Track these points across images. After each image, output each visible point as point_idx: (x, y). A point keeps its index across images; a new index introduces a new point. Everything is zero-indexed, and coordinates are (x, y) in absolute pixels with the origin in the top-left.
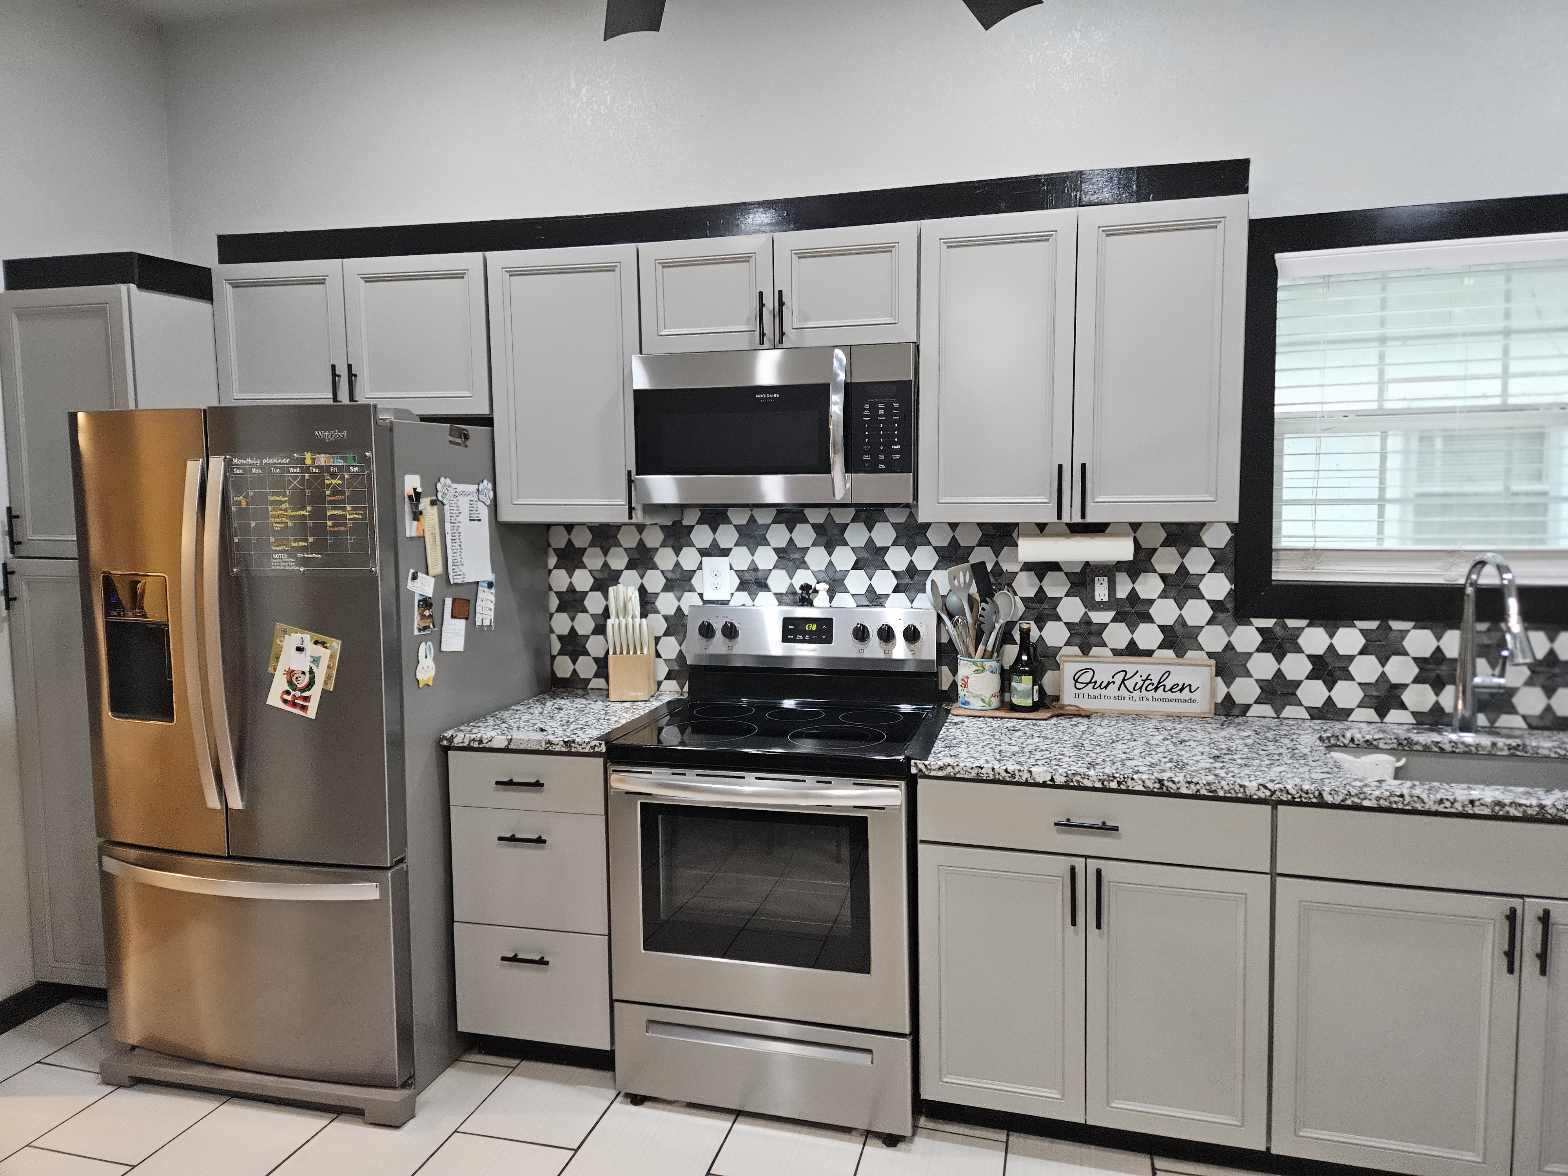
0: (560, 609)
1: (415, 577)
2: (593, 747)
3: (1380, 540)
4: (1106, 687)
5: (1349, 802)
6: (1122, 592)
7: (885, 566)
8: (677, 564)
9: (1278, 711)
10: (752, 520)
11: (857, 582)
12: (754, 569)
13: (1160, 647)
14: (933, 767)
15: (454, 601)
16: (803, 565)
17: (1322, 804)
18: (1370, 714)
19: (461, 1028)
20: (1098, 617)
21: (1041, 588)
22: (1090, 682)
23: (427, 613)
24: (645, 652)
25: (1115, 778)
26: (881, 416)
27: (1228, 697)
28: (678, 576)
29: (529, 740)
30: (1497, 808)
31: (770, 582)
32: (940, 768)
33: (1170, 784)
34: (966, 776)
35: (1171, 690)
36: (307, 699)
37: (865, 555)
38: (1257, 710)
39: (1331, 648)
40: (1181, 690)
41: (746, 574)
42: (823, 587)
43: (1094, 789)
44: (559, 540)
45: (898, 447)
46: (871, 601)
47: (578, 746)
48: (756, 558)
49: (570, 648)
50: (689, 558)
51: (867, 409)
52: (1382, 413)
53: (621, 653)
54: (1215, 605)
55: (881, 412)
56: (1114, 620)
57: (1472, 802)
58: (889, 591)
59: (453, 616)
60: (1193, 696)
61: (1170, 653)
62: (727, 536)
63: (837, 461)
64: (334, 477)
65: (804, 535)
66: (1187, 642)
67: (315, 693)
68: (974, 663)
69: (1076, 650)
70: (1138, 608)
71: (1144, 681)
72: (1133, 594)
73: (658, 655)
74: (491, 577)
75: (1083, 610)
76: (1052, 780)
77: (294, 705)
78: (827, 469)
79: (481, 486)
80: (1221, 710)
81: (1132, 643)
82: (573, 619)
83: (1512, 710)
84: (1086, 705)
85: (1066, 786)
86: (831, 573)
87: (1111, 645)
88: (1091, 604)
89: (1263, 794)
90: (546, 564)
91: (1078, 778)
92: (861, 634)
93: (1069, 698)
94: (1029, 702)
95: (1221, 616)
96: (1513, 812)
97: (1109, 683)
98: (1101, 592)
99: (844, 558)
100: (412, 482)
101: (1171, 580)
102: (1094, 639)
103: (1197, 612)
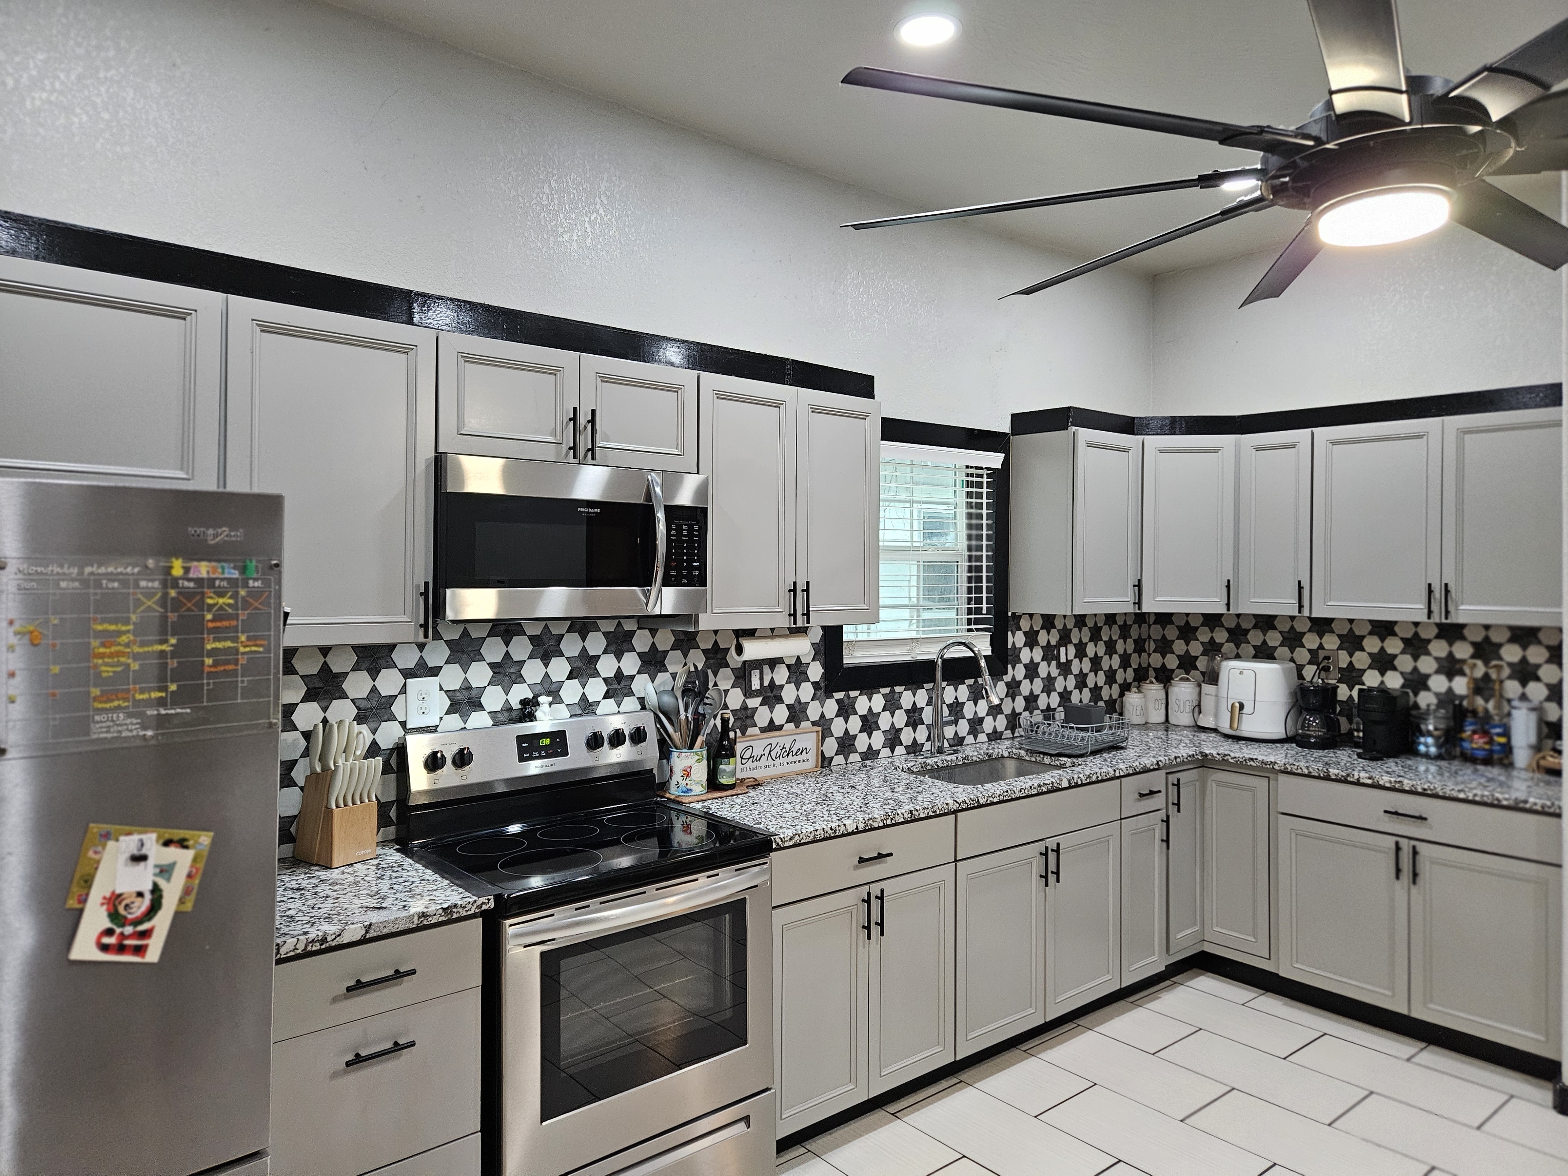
2: (480, 906)
4: (760, 759)
5: (989, 802)
6: (767, 681)
7: (597, 674)
8: (374, 690)
9: (846, 759)
11: (571, 691)
12: (467, 687)
13: (786, 722)
14: (786, 839)
16: (519, 679)
17: (980, 806)
18: (888, 751)
22: (750, 757)
24: (374, 798)
25: (889, 816)
26: (685, 536)
27: (823, 753)
28: (374, 703)
29: (397, 919)
31: (483, 700)
34: (807, 841)
35: (796, 754)
36: (146, 934)
37: (579, 664)
38: (836, 760)
39: (870, 709)
40: (801, 753)
41: (458, 694)
42: (546, 700)
43: (879, 828)
45: (697, 564)
46: (584, 710)
47: (461, 910)
48: (469, 675)
50: (389, 682)
51: (674, 529)
54: (816, 685)
55: (685, 533)
56: (761, 704)
57: (1030, 787)
58: (600, 698)
60: (807, 756)
61: (793, 726)
62: (436, 654)
63: (659, 574)
64: (221, 595)
65: (520, 648)
66: (801, 716)
67: (162, 923)
70: (775, 693)
71: (781, 750)
72: (772, 682)
75: (743, 698)
76: (857, 828)
77: (121, 949)
78: (645, 582)
80: (819, 764)
81: (771, 721)
84: (758, 774)
85: (865, 831)
86: (546, 686)
87: (759, 725)
88: (748, 693)
89: (956, 807)
91: (871, 822)
92: (595, 742)
93: (739, 772)
95: (819, 693)
97: (761, 756)
98: (755, 682)
99: (559, 668)
101: (793, 668)
102: (749, 722)
103: (806, 692)
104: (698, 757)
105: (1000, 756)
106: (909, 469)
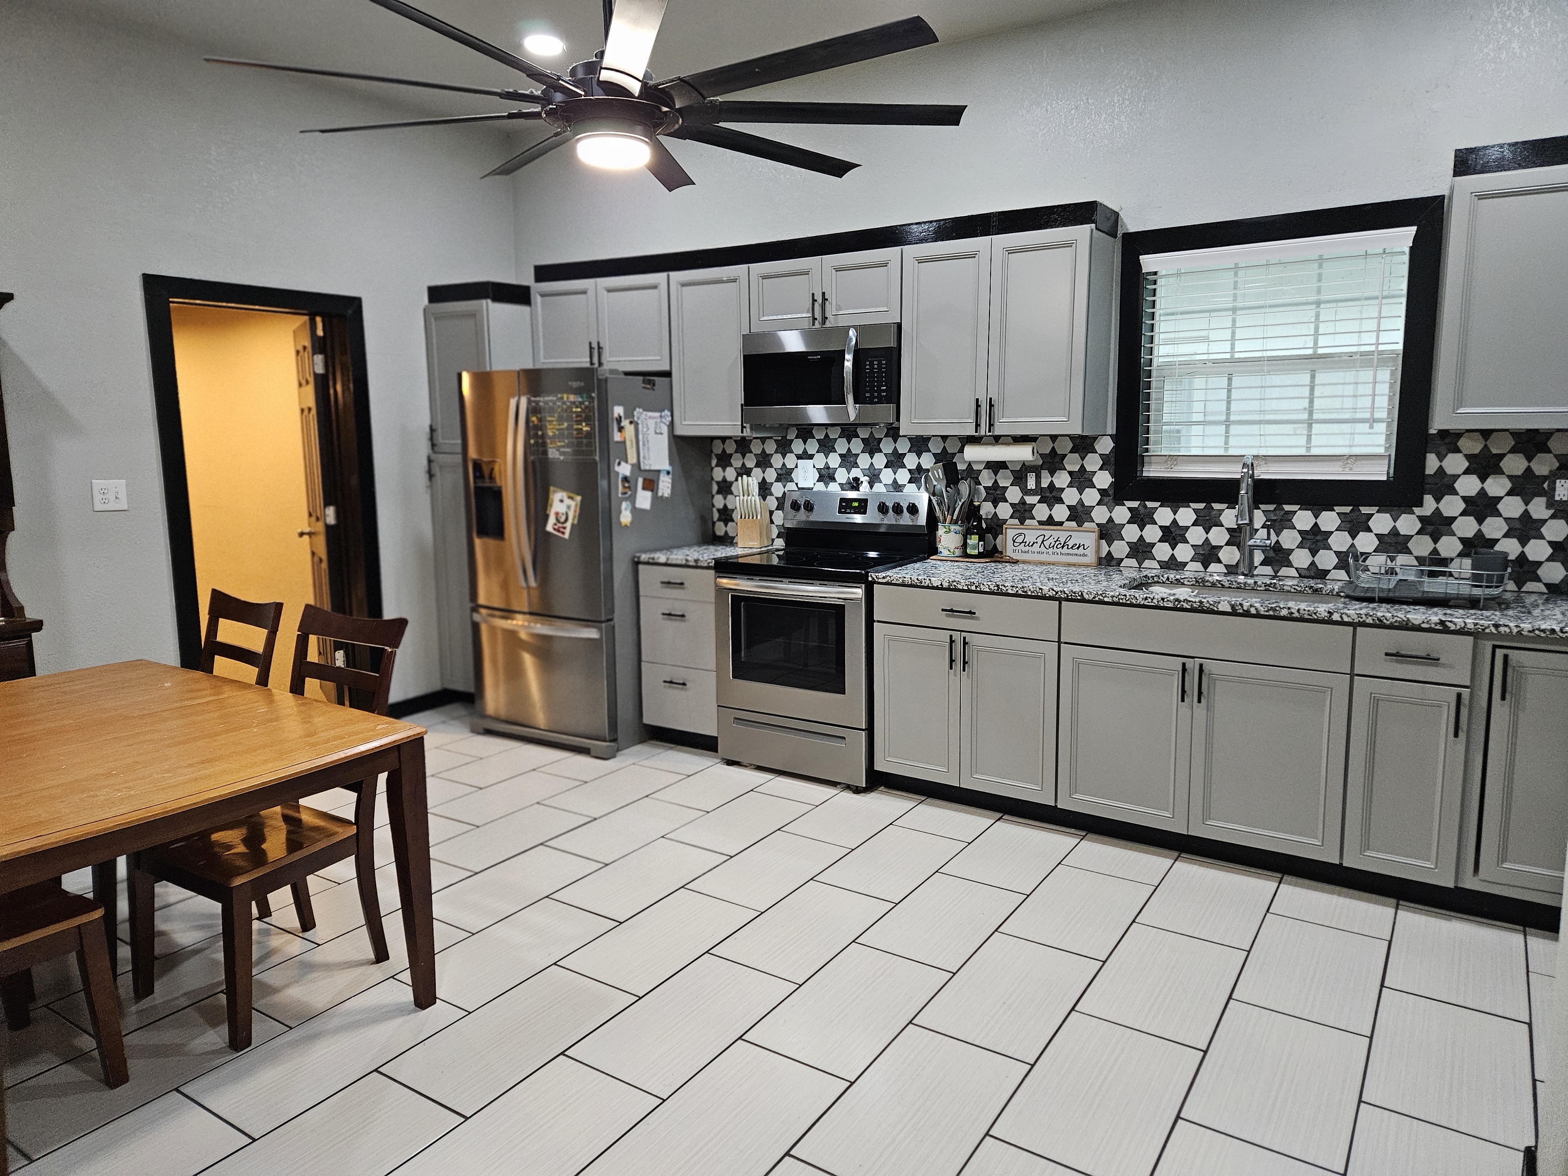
0: (718, 492)
1: (619, 464)
2: (709, 563)
3: (1226, 449)
4: (1032, 546)
5: (1097, 599)
6: (1045, 484)
7: (904, 466)
8: (784, 465)
9: (1140, 564)
10: (827, 436)
11: (887, 476)
12: (828, 467)
13: (1067, 520)
14: (880, 577)
15: (645, 480)
16: (856, 465)
18: (1198, 566)
19: (645, 722)
20: (1031, 500)
21: (996, 480)
22: (1023, 542)
23: (627, 485)
24: (759, 517)
25: (974, 583)
26: (876, 369)
27: (1109, 553)
28: (784, 472)
29: (677, 559)
30: (1177, 603)
31: (836, 476)
32: (884, 578)
33: (1003, 587)
34: (897, 582)
35: (1072, 548)
36: (564, 528)
37: (893, 458)
38: (1127, 562)
39: (1175, 521)
40: (1078, 548)
41: (823, 471)
42: (865, 479)
43: (963, 591)
44: (718, 448)
45: (885, 388)
46: (895, 489)
47: (701, 563)
48: (828, 460)
49: (723, 517)
50: (790, 461)
51: (867, 366)
52: (1233, 361)
53: (745, 518)
54: (1102, 492)
55: (876, 366)
56: (1039, 502)
57: (1163, 599)
58: (906, 482)
59: (643, 489)
60: (1086, 552)
61: (1074, 524)
62: (812, 447)
63: (850, 398)
64: (577, 407)
65: (857, 446)
66: (1084, 517)
67: (568, 525)
68: (947, 527)
69: (1016, 521)
70: (1054, 494)
71: (1056, 542)
72: (1052, 484)
73: (772, 522)
74: (668, 468)
75: (1021, 495)
76: (941, 585)
77: (559, 531)
78: (843, 402)
79: (663, 414)
80: (1104, 561)
81: (1051, 517)
82: (725, 498)
83: (1289, 565)
84: (1016, 556)
85: (948, 588)
86: (871, 471)
87: (1037, 518)
88: (1026, 492)
89: (1052, 593)
90: (710, 464)
91: (955, 583)
92: (883, 509)
93: (1010, 551)
94: (976, 552)
95: (1106, 499)
96: (1185, 605)
97: (1034, 543)
98: (1031, 484)
99: (880, 460)
100: (618, 410)
101: (1075, 475)
102: (1027, 515)
103: (1091, 497)
104: (947, 530)
105: (1335, 593)
106: (1316, 265)
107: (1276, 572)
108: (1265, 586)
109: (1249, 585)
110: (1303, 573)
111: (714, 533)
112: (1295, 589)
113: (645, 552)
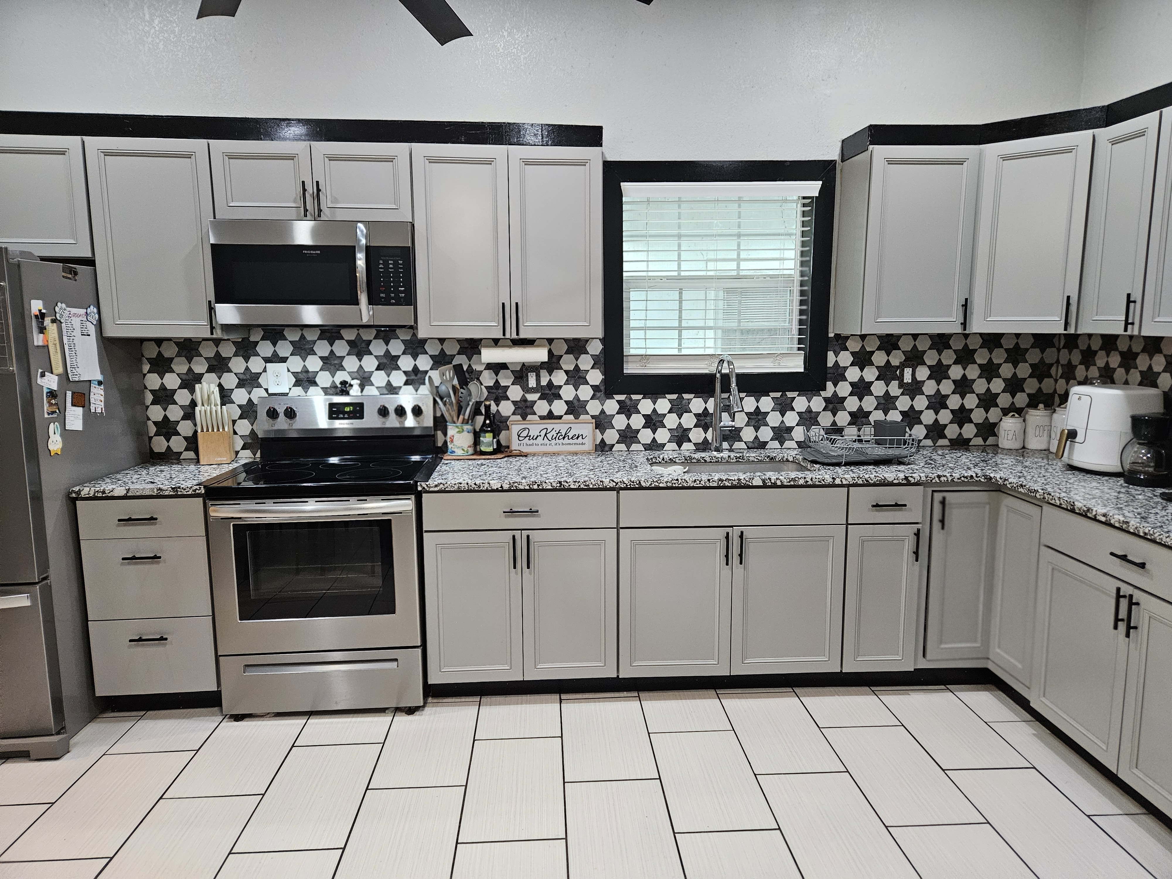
0: (153, 403)
1: (43, 375)
2: (195, 490)
3: (680, 350)
4: (536, 439)
5: (653, 485)
6: (544, 382)
7: (398, 368)
8: (247, 368)
9: (628, 447)
10: (303, 337)
11: (379, 378)
12: (306, 371)
13: (566, 414)
14: (431, 486)
15: (73, 393)
16: (341, 368)
17: (641, 488)
18: (674, 446)
19: (98, 694)
20: (531, 397)
21: (497, 380)
22: (527, 436)
23: (53, 402)
24: (226, 429)
25: (536, 483)
26: (391, 268)
27: (603, 440)
28: (248, 377)
29: (144, 489)
30: (720, 482)
31: (317, 380)
32: (436, 486)
33: (565, 484)
34: (452, 489)
35: (572, 438)
37: (385, 361)
38: (617, 447)
39: (654, 410)
40: (577, 438)
41: (300, 375)
42: (356, 383)
43: (525, 490)
44: (151, 351)
45: (403, 289)
46: (389, 391)
47: (183, 490)
48: (306, 363)
49: (164, 430)
50: (256, 365)
51: (381, 264)
52: (679, 278)
53: (208, 430)
54: (595, 388)
55: (391, 266)
56: (540, 399)
57: (709, 480)
58: (401, 384)
59: (73, 405)
60: (584, 441)
61: (571, 417)
62: (284, 349)
63: (363, 298)
65: (341, 348)
66: (580, 410)
68: (457, 427)
69: (518, 417)
70: (553, 391)
71: (557, 434)
72: (550, 382)
73: (235, 433)
74: (100, 377)
75: (522, 393)
76: (502, 487)
78: (356, 302)
79: (89, 310)
80: (599, 448)
81: (550, 412)
82: (165, 410)
83: (740, 440)
84: (525, 450)
85: (509, 490)
86: (361, 373)
87: (539, 414)
88: (527, 389)
89: (612, 484)
90: (141, 371)
91: (516, 485)
92: (383, 412)
93: (515, 446)
94: (491, 449)
95: (598, 394)
96: (727, 484)
97: (537, 436)
98: (532, 382)
99: (369, 363)
100: (36, 306)
101: (570, 374)
102: (528, 410)
103: (585, 392)
104: (458, 430)
105: (785, 459)
106: (736, 205)
107: (731, 446)
108: (736, 459)
109: (724, 459)
110: (750, 445)
111: (151, 449)
112: (757, 459)
113: (82, 483)
